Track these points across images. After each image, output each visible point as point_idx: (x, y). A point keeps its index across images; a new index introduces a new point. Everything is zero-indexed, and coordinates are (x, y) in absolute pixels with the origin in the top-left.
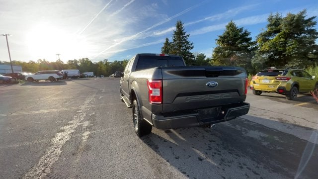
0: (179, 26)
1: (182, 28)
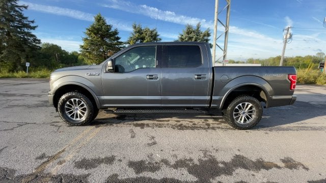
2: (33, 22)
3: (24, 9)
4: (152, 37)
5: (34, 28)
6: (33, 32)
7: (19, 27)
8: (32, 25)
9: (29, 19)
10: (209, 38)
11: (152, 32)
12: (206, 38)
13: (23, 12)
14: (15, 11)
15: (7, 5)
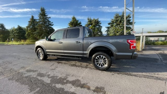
0: (43, 10)
1: (45, 12)
2: (52, 23)
3: (49, 18)
4: (96, 23)
5: (53, 25)
6: (52, 27)
7: (48, 25)
8: (52, 24)
9: (51, 22)
10: (130, 19)
11: (96, 21)
12: (128, 19)
13: (49, 20)
14: (47, 19)
15: (44, 18)
